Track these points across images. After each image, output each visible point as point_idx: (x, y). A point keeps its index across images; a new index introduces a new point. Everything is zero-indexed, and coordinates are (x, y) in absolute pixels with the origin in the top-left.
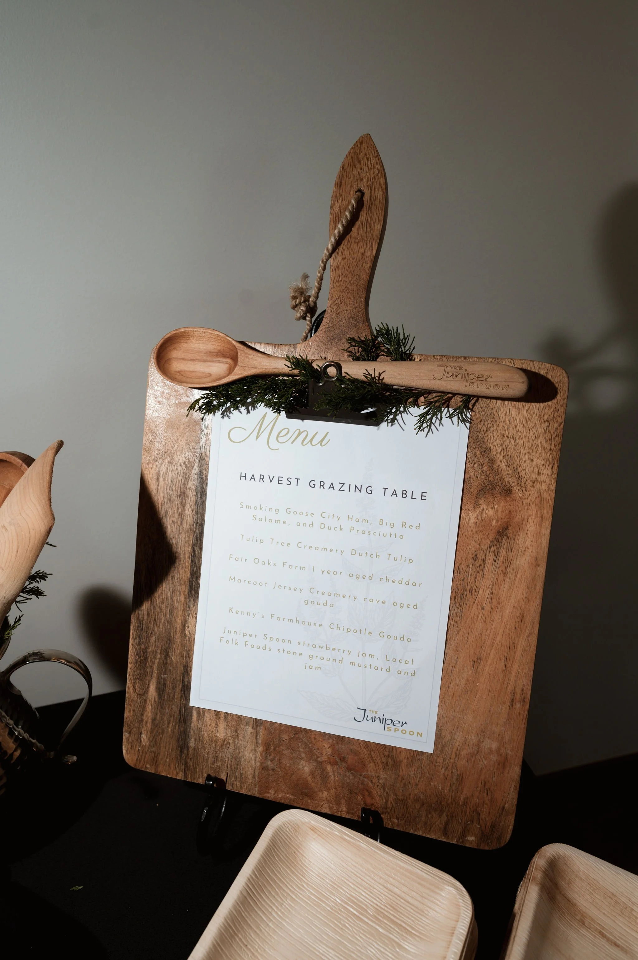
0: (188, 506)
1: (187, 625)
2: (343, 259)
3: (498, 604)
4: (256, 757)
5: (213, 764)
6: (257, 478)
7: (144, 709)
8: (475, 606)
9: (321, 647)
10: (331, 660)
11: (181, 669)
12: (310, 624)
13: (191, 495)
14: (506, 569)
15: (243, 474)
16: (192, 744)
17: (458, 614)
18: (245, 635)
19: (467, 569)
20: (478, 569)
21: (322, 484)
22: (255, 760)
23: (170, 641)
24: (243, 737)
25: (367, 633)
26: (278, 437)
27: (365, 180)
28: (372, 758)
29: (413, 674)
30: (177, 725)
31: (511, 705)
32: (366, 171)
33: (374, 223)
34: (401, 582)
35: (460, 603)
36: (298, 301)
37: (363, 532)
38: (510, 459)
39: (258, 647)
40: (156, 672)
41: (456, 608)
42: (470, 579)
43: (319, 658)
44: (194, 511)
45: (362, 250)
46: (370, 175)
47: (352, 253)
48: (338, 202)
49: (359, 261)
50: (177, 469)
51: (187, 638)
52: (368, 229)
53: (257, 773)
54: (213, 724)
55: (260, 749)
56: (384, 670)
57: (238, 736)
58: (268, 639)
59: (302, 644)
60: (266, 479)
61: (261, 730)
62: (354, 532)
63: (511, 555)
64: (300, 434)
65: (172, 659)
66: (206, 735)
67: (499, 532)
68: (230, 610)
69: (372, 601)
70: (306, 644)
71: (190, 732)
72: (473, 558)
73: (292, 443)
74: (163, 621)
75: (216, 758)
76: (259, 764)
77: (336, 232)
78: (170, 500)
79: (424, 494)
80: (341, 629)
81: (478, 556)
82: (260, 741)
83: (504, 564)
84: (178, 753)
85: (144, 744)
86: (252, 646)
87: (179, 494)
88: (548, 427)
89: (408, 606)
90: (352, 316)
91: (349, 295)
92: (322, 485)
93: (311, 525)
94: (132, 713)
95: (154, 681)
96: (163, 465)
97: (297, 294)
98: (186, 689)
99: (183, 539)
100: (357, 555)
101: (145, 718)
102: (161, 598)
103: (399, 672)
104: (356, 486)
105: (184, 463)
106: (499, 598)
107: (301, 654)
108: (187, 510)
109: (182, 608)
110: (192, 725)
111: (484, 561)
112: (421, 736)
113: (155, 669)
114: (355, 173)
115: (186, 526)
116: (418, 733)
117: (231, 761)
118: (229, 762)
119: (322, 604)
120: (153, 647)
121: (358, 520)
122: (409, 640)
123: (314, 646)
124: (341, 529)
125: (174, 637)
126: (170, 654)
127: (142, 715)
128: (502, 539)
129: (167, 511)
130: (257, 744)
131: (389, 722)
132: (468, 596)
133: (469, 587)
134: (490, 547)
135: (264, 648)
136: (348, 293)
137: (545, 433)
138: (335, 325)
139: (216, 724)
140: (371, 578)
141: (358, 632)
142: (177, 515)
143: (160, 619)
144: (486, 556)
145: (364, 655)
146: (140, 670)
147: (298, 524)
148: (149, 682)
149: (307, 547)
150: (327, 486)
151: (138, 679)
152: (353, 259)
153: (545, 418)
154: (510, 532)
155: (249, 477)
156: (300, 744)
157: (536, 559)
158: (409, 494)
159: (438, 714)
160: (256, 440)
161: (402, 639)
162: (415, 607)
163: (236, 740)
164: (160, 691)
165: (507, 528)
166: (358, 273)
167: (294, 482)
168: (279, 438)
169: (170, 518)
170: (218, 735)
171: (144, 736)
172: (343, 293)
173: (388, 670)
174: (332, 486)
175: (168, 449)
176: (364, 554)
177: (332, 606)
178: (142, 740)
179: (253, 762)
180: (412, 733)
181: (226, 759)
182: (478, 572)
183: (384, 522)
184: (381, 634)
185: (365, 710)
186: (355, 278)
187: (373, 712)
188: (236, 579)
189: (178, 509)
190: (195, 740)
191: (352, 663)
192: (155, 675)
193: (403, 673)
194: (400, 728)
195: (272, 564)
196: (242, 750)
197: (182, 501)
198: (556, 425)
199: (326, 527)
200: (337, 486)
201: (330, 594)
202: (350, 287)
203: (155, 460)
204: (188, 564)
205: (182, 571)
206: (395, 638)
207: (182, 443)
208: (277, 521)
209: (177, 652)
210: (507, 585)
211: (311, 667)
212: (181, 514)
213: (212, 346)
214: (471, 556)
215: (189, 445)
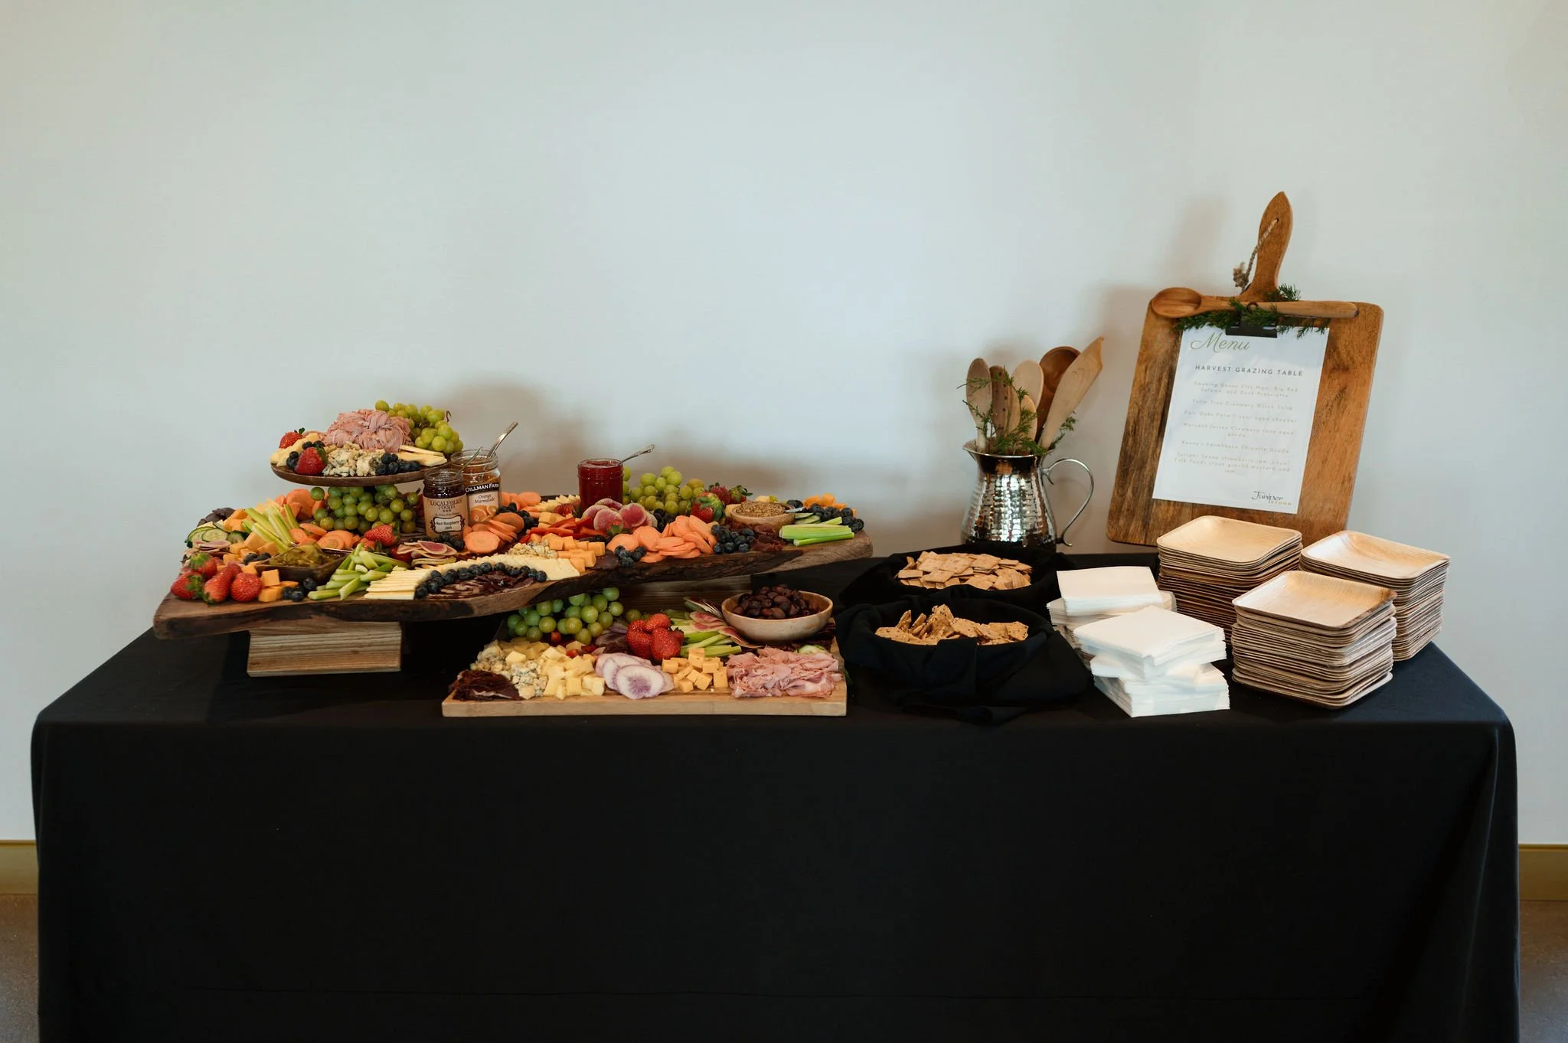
0: (1162, 385)
1: (1155, 454)
2: (1265, 253)
6: (1206, 368)
7: (1122, 504)
8: (1325, 433)
9: (1236, 459)
10: (1241, 466)
11: (1148, 479)
12: (1230, 447)
13: (1165, 378)
15: (1198, 366)
16: (1151, 523)
17: (1316, 437)
18: (1190, 456)
19: (1322, 413)
20: (1328, 411)
21: (1244, 369)
23: (1144, 463)
24: (1184, 516)
25: (1263, 449)
27: (1279, 214)
29: (1288, 470)
30: (1143, 512)
31: (1343, 483)
32: (1280, 210)
33: (1283, 235)
34: (1284, 420)
35: (1317, 431)
36: (1238, 276)
37: (1265, 394)
38: (1348, 353)
39: (1198, 462)
41: (1315, 435)
42: (1324, 418)
43: (1234, 465)
44: (1166, 387)
45: (1275, 248)
46: (1283, 212)
47: (1270, 249)
48: (1264, 225)
49: (1274, 254)
50: (1158, 365)
51: (1155, 462)
52: (1279, 238)
54: (1166, 509)
56: (1272, 469)
57: (1180, 515)
58: (1205, 457)
59: (1224, 458)
60: (1211, 368)
61: (1196, 511)
62: (1260, 394)
63: (1346, 402)
64: (1233, 343)
65: (1143, 473)
66: (1160, 515)
67: (1341, 391)
68: (1183, 442)
69: (1267, 432)
70: (1227, 458)
71: (1150, 515)
72: (1326, 407)
73: (1228, 348)
77: (1262, 238)
78: (1152, 381)
79: (1300, 373)
80: (1248, 448)
81: (1328, 405)
83: (1342, 407)
84: (1142, 529)
85: (1120, 525)
86: (1194, 462)
87: (1158, 379)
88: (1370, 336)
89: (1288, 433)
90: (1266, 283)
91: (1265, 272)
93: (1236, 392)
94: (1114, 508)
95: (1131, 487)
96: (1150, 363)
97: (1237, 273)
98: (1151, 490)
99: (1158, 403)
100: (1261, 407)
101: (1123, 509)
102: (1141, 439)
103: (1280, 470)
104: (1263, 370)
105: (1163, 362)
106: (1339, 426)
107: (1223, 464)
108: (1162, 387)
109: (1153, 444)
110: (1152, 511)
111: (1332, 406)
112: (1291, 504)
113: (1132, 480)
114: (1274, 210)
115: (1161, 396)
116: (1289, 503)
119: (1238, 435)
120: (1133, 466)
121: (1263, 388)
122: (1287, 452)
123: (1231, 459)
124: (1252, 394)
125: (1147, 460)
126: (1143, 470)
127: (1121, 507)
128: (1342, 394)
129: (1150, 389)
131: (1272, 498)
132: (1322, 427)
133: (1323, 422)
134: (1335, 399)
135: (1202, 462)
137: (1368, 339)
138: (1257, 286)
139: (1168, 509)
140: (1268, 419)
141: (1258, 449)
143: (1139, 450)
144: (1333, 403)
145: (1260, 462)
146: (1123, 481)
147: (1228, 392)
148: (1128, 488)
149: (1232, 404)
150: (1246, 370)
151: (1121, 486)
152: (1270, 253)
153: (1369, 331)
154: (1347, 390)
155: (1201, 368)
157: (1360, 404)
158: (1292, 373)
159: (1301, 492)
160: (1207, 347)
161: (1283, 451)
162: (1292, 433)
163: (1179, 517)
164: (1134, 493)
165: (1345, 388)
167: (1227, 369)
168: (1221, 346)
169: (1151, 392)
170: (1168, 516)
171: (1120, 521)
172: (1262, 272)
174: (1249, 371)
175: (1154, 354)
176: (1265, 407)
177: (1244, 436)
178: (1119, 523)
180: (1285, 503)
182: (1328, 413)
183: (1278, 389)
184: (1271, 450)
185: (1259, 492)
186: (1271, 262)
187: (1264, 493)
188: (1188, 424)
189: (1156, 386)
190: (1154, 520)
191: (1253, 467)
192: (1132, 484)
193: (1282, 470)
194: (1279, 501)
197: (1160, 382)
198: (1374, 335)
199: (1244, 393)
200: (1252, 370)
201: (1243, 429)
202: (1266, 269)
203: (1145, 361)
204: (1160, 417)
205: (1155, 422)
206: (1279, 451)
207: (1163, 350)
208: (1216, 391)
209: (1147, 469)
210: (1344, 419)
211: (1228, 471)
212: (1158, 391)
213: (1186, 297)
214: (1325, 404)
215: (1167, 351)
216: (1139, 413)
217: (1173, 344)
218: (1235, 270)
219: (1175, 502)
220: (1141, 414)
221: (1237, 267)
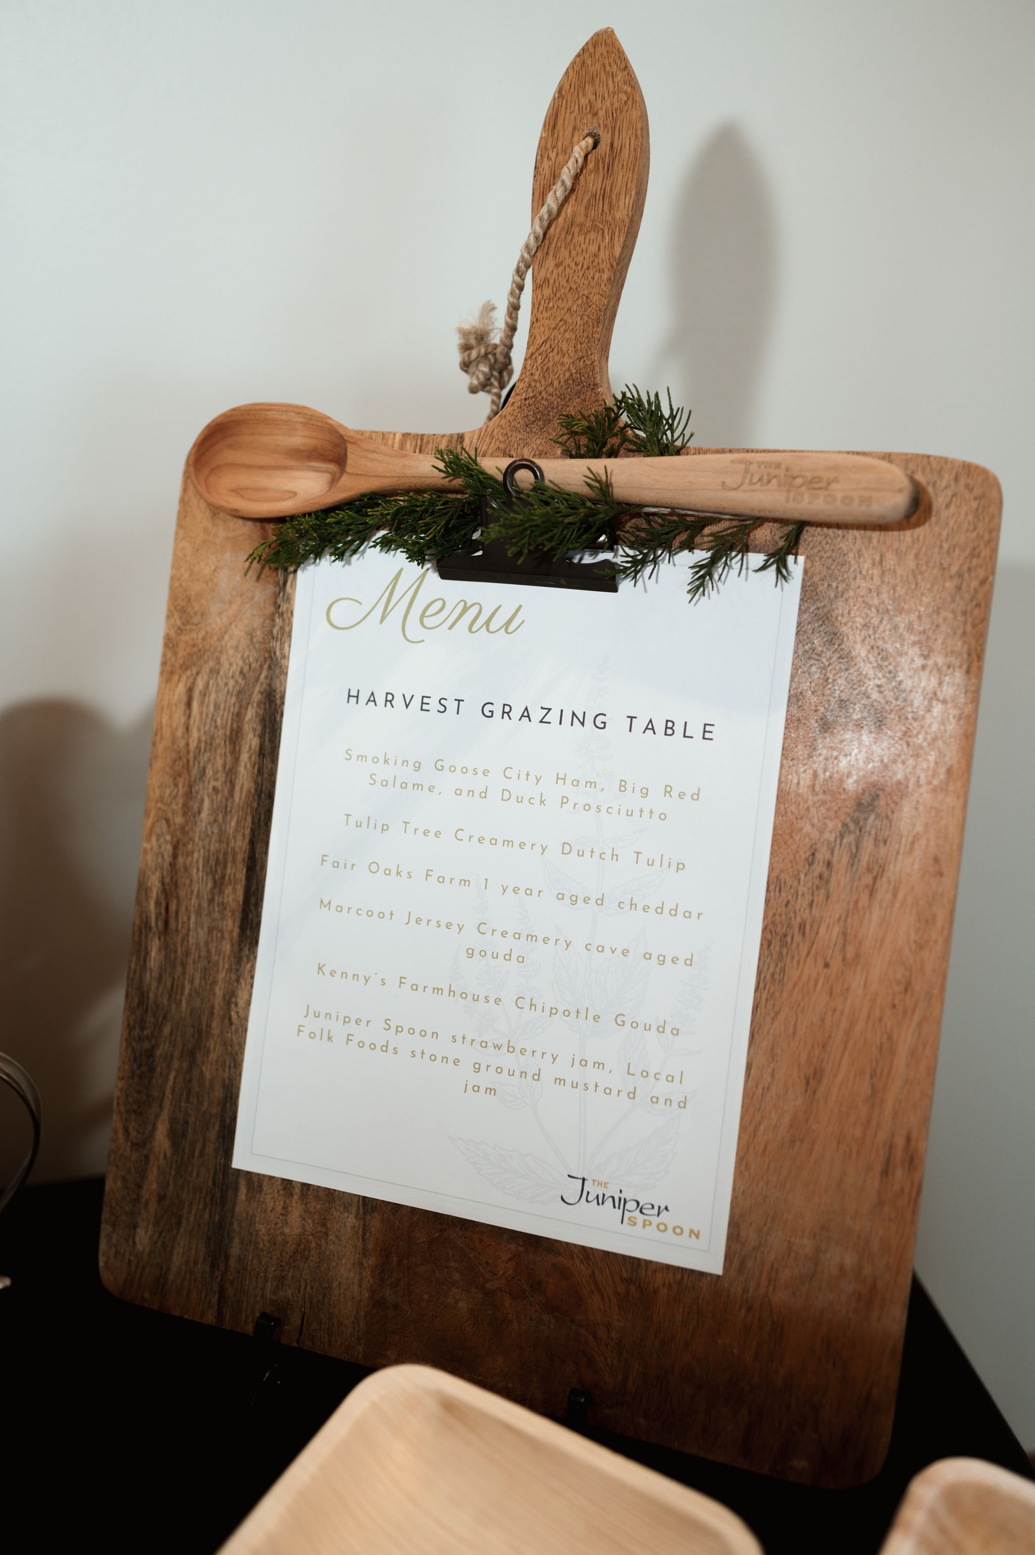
0: (244, 757)
1: (234, 1000)
2: (557, 266)
3: (858, 956)
4: (361, 1280)
5: (274, 1293)
6: (380, 699)
7: (143, 1174)
8: (810, 960)
9: (498, 1047)
10: (517, 1074)
11: (218, 1093)
12: (476, 999)
13: (251, 735)
14: (875, 879)
15: (353, 693)
16: (235, 1250)
17: (776, 977)
18: (346, 1020)
19: (796, 883)
20: (817, 881)
21: (507, 709)
22: (360, 1286)
23: (200, 1032)
24: (337, 1237)
25: (590, 1017)
26: (423, 616)
27: (602, 113)
28: (596, 1283)
29: (683, 1104)
30: (208, 1210)
31: (885, 1172)
32: (603, 98)
33: (619, 194)
34: (660, 910)
35: (780, 953)
36: (474, 354)
37: (587, 807)
38: (882, 653)
39: (373, 1046)
40: (170, 1097)
41: (772, 965)
42: (801, 903)
43: (492, 1070)
44: (256, 767)
45: (593, 248)
46: (612, 105)
47: (574, 253)
48: (549, 158)
49: (588, 268)
50: (226, 684)
51: (233, 1027)
52: (606, 206)
53: (362, 1314)
54: (279, 1209)
55: (370, 1262)
56: (624, 1095)
57: (326, 1234)
58: (393, 1028)
59: (459, 1039)
60: (398, 702)
61: (375, 1222)
62: (570, 805)
63: (884, 851)
64: (465, 609)
65: (202, 1071)
66: (263, 1229)
67: (859, 804)
68: (320, 968)
69: (601, 949)
70: (468, 1039)
71: (231, 1224)
72: (807, 859)
73: (450, 628)
74: (187, 991)
75: (281, 1280)
76: (366, 1294)
77: (544, 210)
78: (210, 745)
79: (708, 728)
80: (539, 1008)
81: (817, 854)
82: (370, 1246)
83: (869, 870)
84: (208, 1269)
85: (141, 1249)
86: (361, 1045)
87: (228, 733)
88: (959, 588)
89: (674, 960)
90: (571, 375)
91: (567, 335)
92: (506, 712)
93: (484, 794)
94: (119, 1184)
95: (165, 1115)
96: (200, 675)
97: (473, 342)
98: (227, 1133)
99: (233, 823)
100: (574, 854)
101: (145, 1194)
102: (185, 944)
103: (654, 1100)
104: (574, 714)
105: (241, 672)
106: (860, 942)
107: (456, 1062)
108: (243, 764)
109: (227, 966)
110: (237, 1209)
111: (829, 864)
112: (697, 1236)
113: (168, 1091)
114: (584, 101)
115: (240, 798)
116: (692, 1231)
117: (312, 1288)
118: (309, 1287)
119: (501, 956)
120: (167, 1044)
121: (576, 783)
122: (676, 1032)
123: (484, 1045)
124: (542, 802)
125: (209, 1026)
126: (199, 1058)
127: (140, 1187)
128: (866, 819)
129: (204, 769)
130: (365, 1253)
131: (631, 1205)
132: (798, 938)
133: (799, 920)
134: (842, 836)
135: (385, 1048)
136: (565, 331)
137: (953, 600)
138: (540, 393)
139: (285, 1208)
140: (600, 902)
141: (573, 1014)
142: (224, 775)
143: (183, 986)
144: (832, 853)
145: (584, 1063)
146: (139, 1092)
147: (458, 792)
148: (157, 1117)
149: (475, 840)
150: (516, 713)
151: (135, 1112)
152: (577, 265)
153: (954, 569)
154: (883, 805)
155: (364, 698)
156: (451, 1252)
157: (936, 860)
158: (679, 729)
159: (734, 1189)
160: (381, 622)
161: (661, 1029)
162: (689, 962)
163: (323, 1242)
164: (176, 1136)
165: (877, 797)
166: (586, 292)
167: (452, 706)
168: (425, 620)
169: (209, 782)
170: (287, 1231)
171: (140, 1232)
172: (556, 332)
173: (632, 1095)
174: (526, 714)
175: (211, 645)
176: (587, 853)
177: (521, 960)
178: (137, 1240)
179: (356, 1288)
180: (678, 1231)
181: (303, 1284)
182: (818, 888)
183: (629, 787)
184: (619, 1021)
185: (584, 1180)
186: (579, 302)
187: (600, 1184)
188: (333, 906)
189: (225, 763)
190: (242, 1241)
191: (560, 1081)
192: (167, 1103)
193: (662, 1101)
194: (655, 1220)
195: (404, 874)
196: (334, 1264)
197: (235, 747)
198: (975, 584)
199: (514, 798)
200: (536, 715)
201: (517, 936)
202: (570, 320)
203: (185, 667)
204: (241, 874)
205: (228, 890)
206: (648, 1028)
207: (238, 632)
208: (417, 786)
209: (213, 1056)
210: (876, 915)
211: (476, 1089)
212: (231, 773)
213: (299, 439)
214: (804, 854)
215: (251, 635)
216: (175, 856)
217: (270, 609)
218: (465, 334)
219: (306, 1187)
220: (180, 860)
221: (471, 320)
